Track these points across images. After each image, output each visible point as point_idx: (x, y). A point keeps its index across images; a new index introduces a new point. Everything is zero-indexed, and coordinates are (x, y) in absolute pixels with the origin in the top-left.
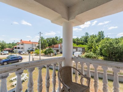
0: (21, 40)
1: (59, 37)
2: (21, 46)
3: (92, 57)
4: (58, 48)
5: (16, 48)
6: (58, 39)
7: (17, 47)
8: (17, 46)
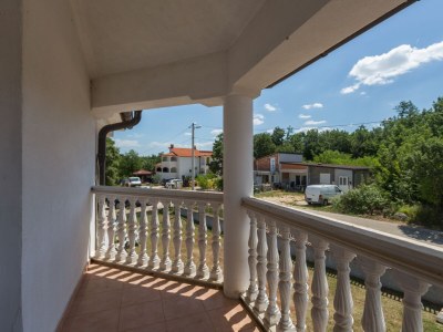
0: (172, 147)
1: (286, 131)
2: (170, 164)
3: (368, 205)
4: (269, 170)
5: (159, 170)
6: (284, 138)
7: (170, 168)
8: (163, 165)
